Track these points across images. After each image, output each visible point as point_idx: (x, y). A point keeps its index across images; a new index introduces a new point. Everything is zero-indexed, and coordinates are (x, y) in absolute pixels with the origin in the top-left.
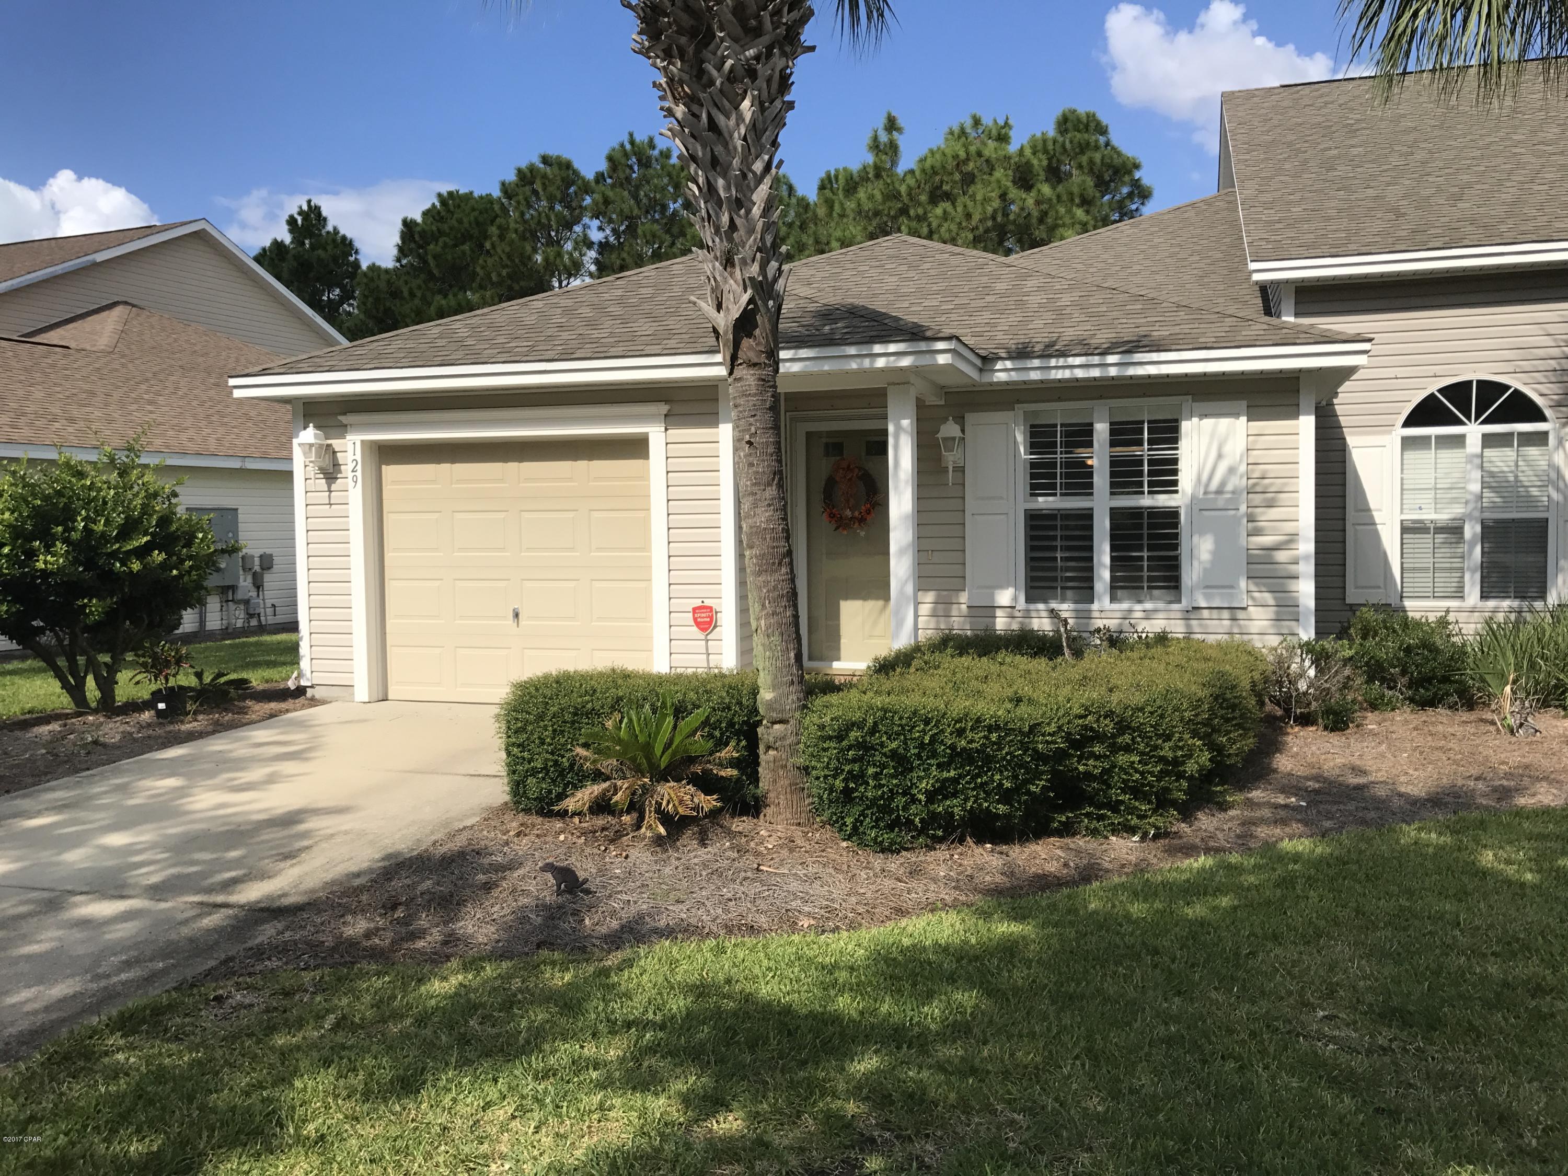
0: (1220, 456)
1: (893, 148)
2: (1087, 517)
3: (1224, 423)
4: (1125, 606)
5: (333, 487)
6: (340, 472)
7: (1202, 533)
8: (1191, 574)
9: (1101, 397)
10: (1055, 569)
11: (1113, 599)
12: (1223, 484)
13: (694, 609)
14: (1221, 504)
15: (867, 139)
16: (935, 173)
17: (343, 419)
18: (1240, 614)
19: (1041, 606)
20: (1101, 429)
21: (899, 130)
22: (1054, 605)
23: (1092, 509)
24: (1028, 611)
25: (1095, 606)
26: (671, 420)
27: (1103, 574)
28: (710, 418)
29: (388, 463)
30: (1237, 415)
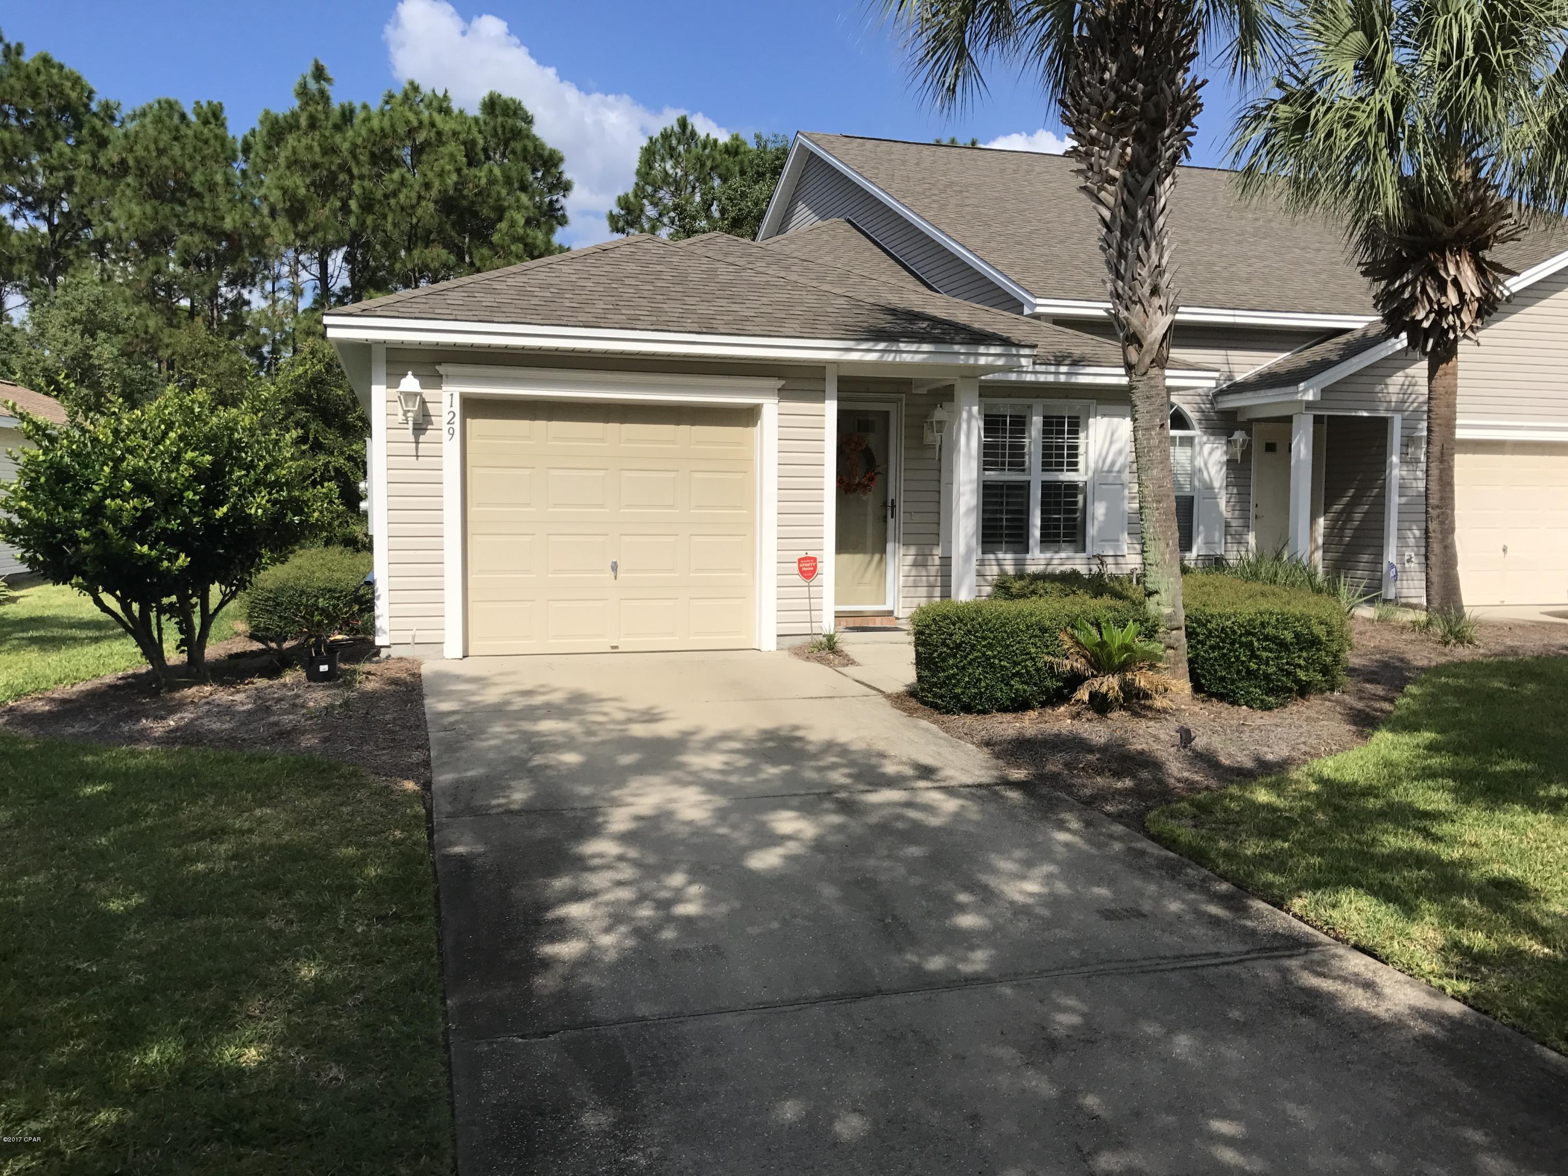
0: (1111, 443)
1: (324, 97)
2: (1024, 487)
3: (1116, 420)
4: (1048, 555)
5: (422, 438)
6: (432, 424)
7: (1101, 500)
8: (1092, 531)
9: (1038, 397)
10: (1001, 527)
11: (1041, 552)
12: (1113, 464)
13: (800, 560)
14: (1110, 480)
15: (295, 85)
16: (385, 136)
17: (441, 369)
18: (1121, 560)
19: (992, 556)
20: (1037, 421)
21: (328, 80)
22: (1001, 555)
23: (1029, 482)
24: (983, 560)
25: (1029, 556)
26: (784, 394)
27: (1036, 532)
28: (819, 395)
29: (474, 416)
30: (1124, 416)
